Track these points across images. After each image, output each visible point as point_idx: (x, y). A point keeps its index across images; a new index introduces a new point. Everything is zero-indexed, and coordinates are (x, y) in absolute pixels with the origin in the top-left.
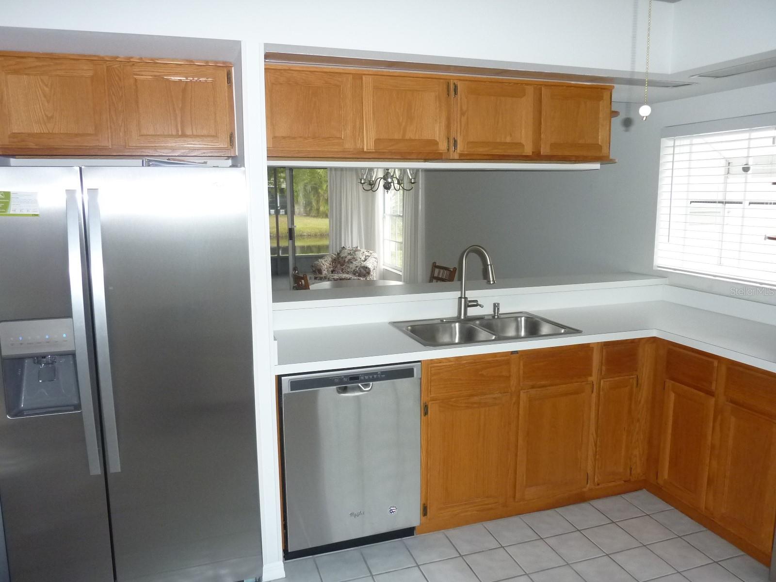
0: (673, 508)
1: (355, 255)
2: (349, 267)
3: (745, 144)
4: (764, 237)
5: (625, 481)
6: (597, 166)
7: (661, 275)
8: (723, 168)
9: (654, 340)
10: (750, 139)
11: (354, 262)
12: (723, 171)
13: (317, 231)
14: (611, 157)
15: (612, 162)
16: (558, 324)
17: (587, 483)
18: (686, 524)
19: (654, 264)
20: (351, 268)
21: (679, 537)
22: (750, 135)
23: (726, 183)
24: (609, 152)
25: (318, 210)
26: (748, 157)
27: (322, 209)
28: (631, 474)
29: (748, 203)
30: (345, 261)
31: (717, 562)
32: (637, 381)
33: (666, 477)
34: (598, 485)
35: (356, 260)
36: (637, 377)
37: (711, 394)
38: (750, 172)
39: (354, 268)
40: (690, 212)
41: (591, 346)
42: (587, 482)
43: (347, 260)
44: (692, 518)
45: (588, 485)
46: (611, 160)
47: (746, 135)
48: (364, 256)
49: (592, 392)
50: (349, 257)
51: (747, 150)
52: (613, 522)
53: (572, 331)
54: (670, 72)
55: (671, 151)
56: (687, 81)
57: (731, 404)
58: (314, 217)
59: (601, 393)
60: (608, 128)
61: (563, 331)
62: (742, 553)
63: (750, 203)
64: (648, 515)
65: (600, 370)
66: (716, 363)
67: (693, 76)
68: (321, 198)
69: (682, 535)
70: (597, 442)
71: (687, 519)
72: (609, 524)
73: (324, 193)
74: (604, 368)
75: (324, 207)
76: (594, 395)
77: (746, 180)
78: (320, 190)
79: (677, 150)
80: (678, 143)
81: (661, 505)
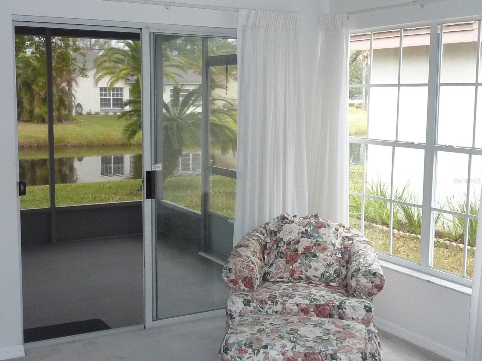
1: (319, 236)
2: (310, 267)
11: (321, 255)
13: (33, 141)
20: (316, 270)
25: (31, 112)
27: (37, 110)
30: (296, 250)
35: (324, 249)
39: (322, 269)
43: (301, 250)
48: (340, 239)
50: (305, 242)
58: (26, 121)
68: (36, 98)
73: (40, 90)
75: (40, 108)
78: (34, 87)
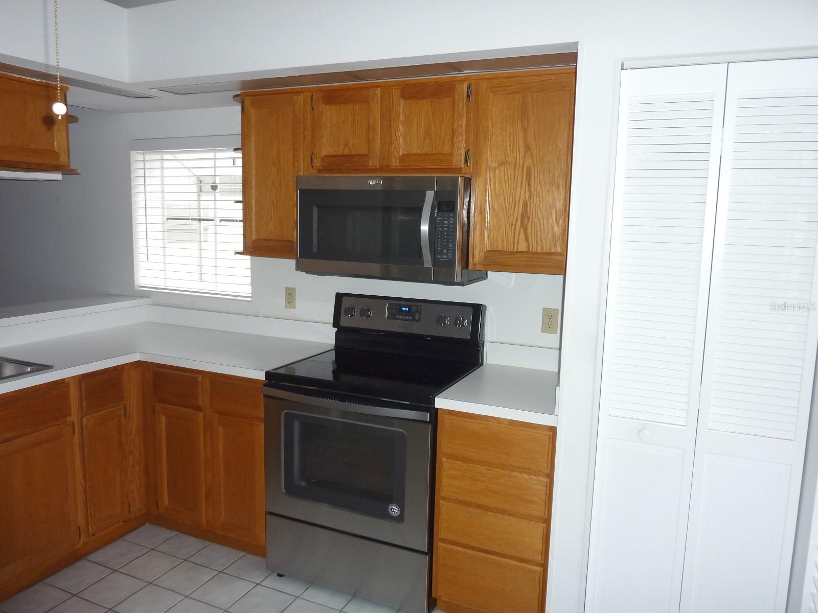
0: (177, 533)
3: (211, 163)
4: (234, 252)
5: (124, 522)
6: (58, 176)
7: (144, 294)
8: (195, 186)
9: (139, 364)
10: (215, 159)
12: (194, 188)
14: (72, 167)
15: (73, 172)
16: (22, 362)
17: (80, 538)
18: (190, 544)
19: (135, 285)
21: (185, 560)
22: (215, 155)
23: (199, 200)
24: (69, 162)
26: (215, 176)
28: (129, 512)
29: (218, 220)
31: (222, 572)
32: (125, 411)
33: (166, 503)
34: (94, 535)
36: (125, 406)
37: (199, 409)
38: (218, 190)
40: (168, 230)
41: (66, 381)
42: (80, 535)
44: (196, 537)
45: (82, 540)
46: (72, 170)
47: (211, 155)
49: (74, 433)
51: (213, 169)
52: (115, 571)
53: (40, 367)
54: (128, 82)
55: (141, 165)
56: (148, 93)
57: (218, 415)
59: (85, 432)
60: (65, 134)
61: (29, 369)
62: (243, 554)
63: (221, 221)
64: (152, 549)
65: (81, 407)
66: (200, 379)
67: (152, 89)
69: (187, 558)
70: (86, 487)
71: (192, 540)
72: (111, 574)
74: (84, 404)
76: (77, 436)
77: (215, 197)
79: (148, 165)
80: (147, 157)
81: (166, 534)
